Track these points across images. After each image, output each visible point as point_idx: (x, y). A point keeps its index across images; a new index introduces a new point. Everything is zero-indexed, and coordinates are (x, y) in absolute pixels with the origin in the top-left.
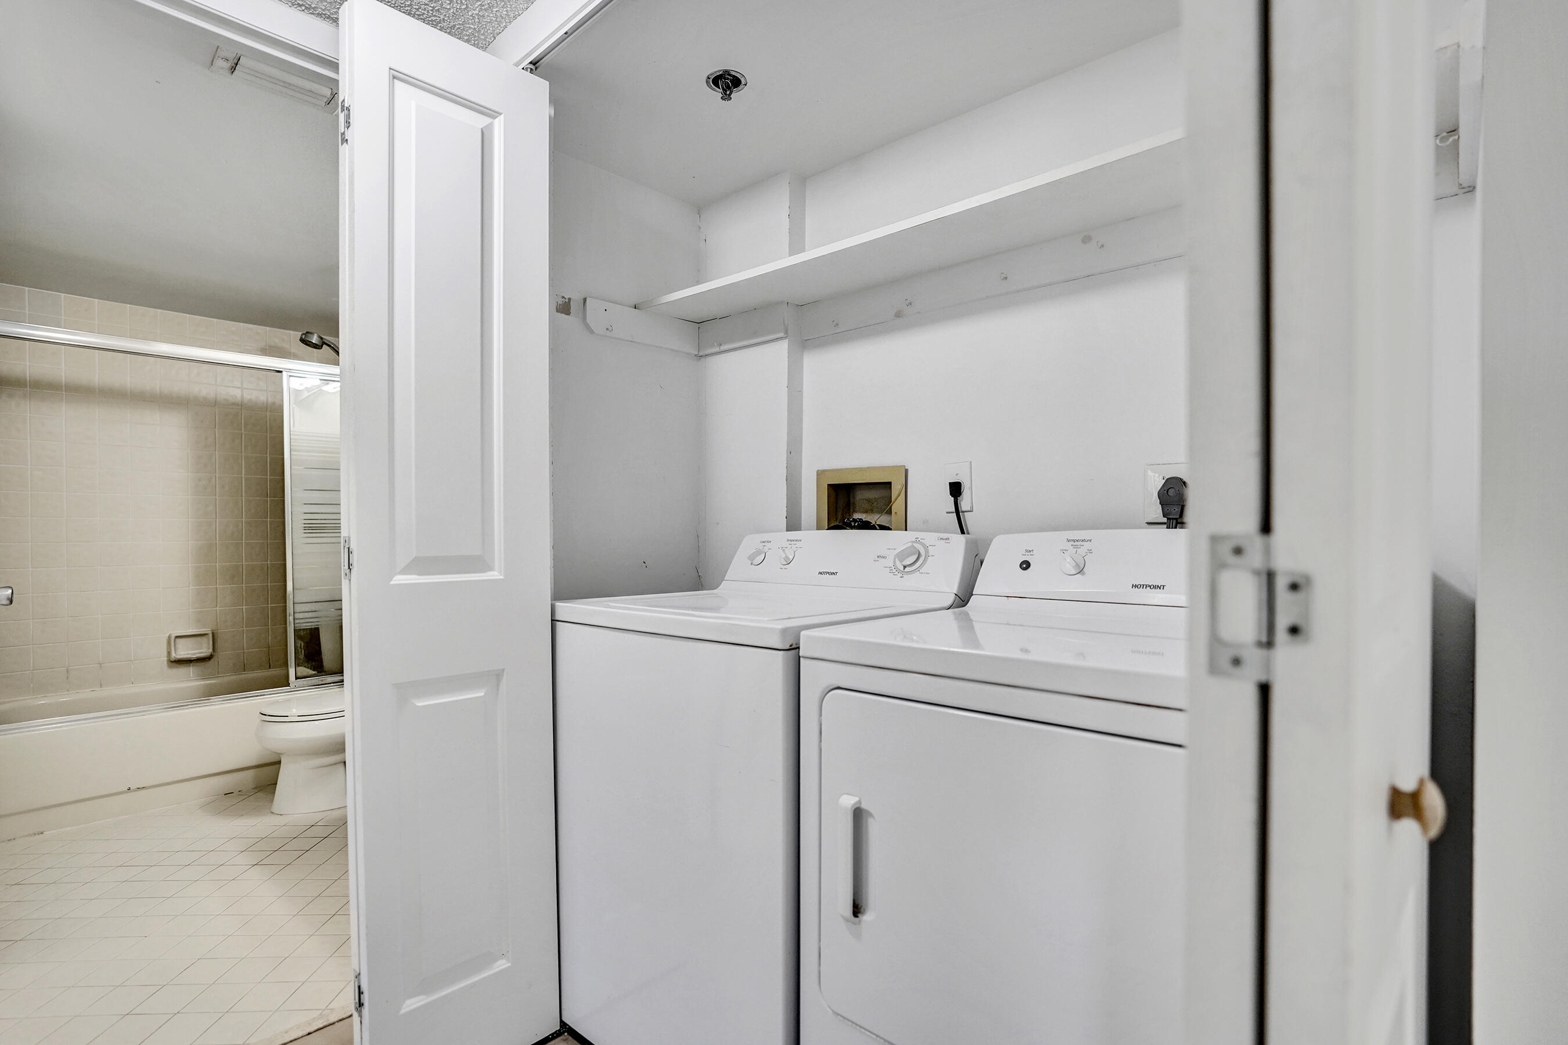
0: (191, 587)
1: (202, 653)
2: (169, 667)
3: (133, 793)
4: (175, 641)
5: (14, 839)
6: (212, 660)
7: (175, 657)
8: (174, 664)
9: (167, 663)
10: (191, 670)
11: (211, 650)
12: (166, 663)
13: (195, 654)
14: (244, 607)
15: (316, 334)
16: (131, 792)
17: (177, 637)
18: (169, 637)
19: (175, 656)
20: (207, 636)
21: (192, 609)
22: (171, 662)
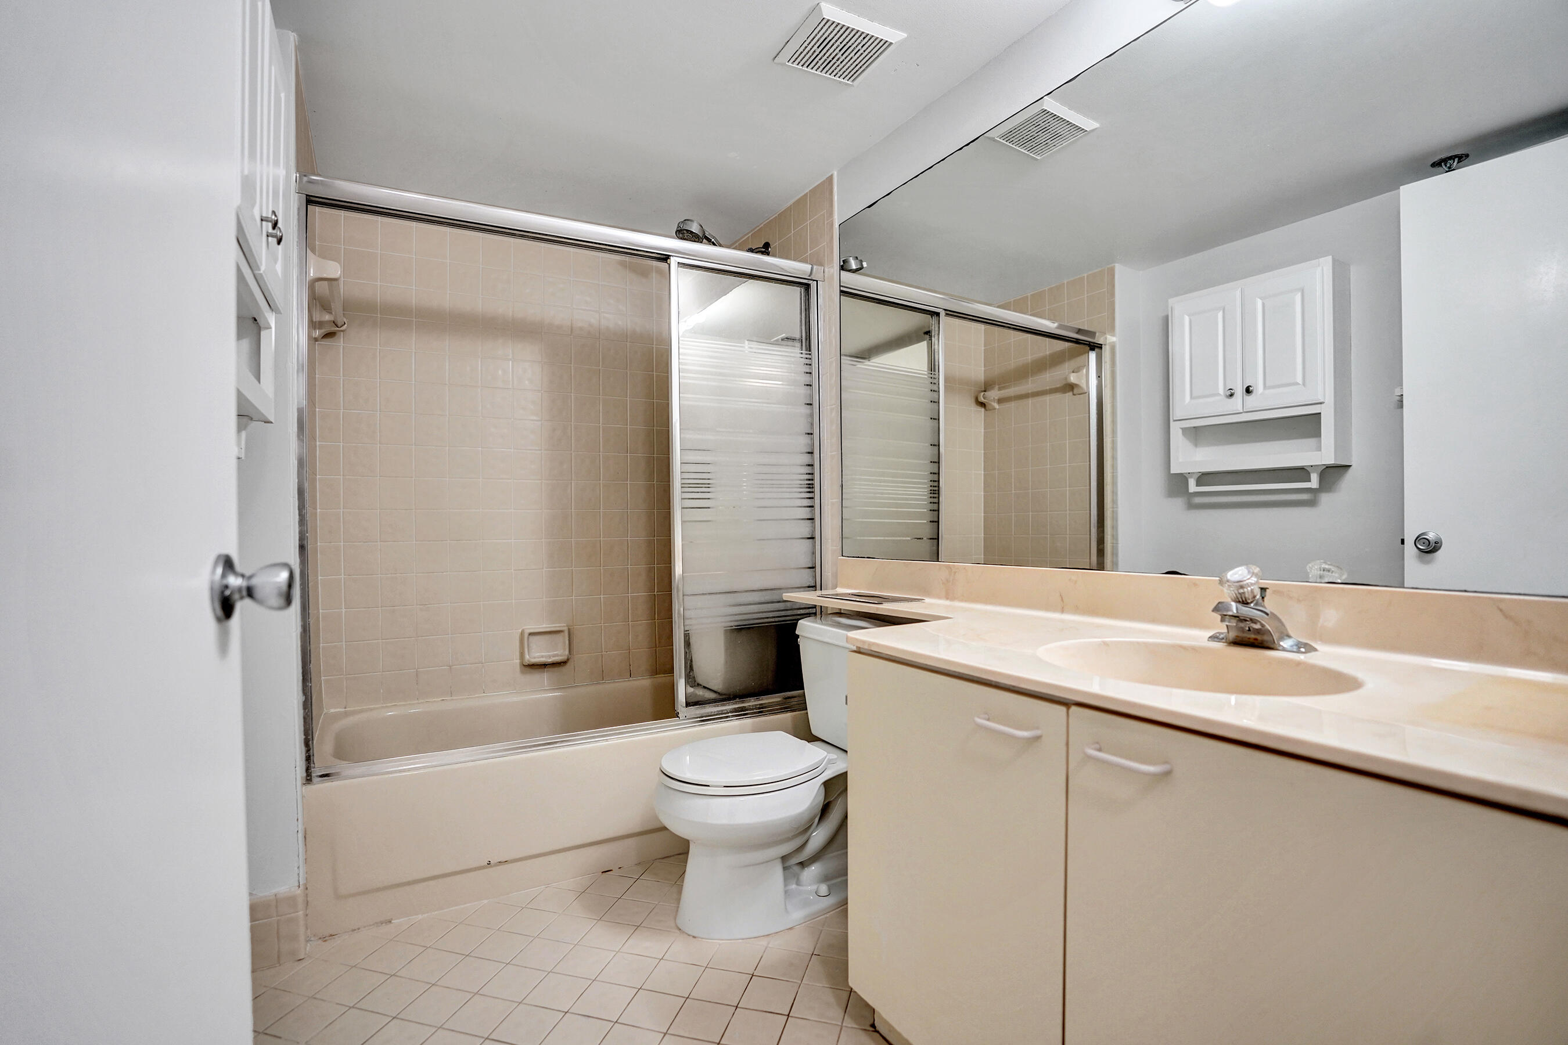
0: (545, 569)
1: (557, 655)
2: (522, 672)
3: (494, 868)
4: (528, 638)
5: (359, 929)
6: (568, 664)
7: (528, 661)
8: (528, 669)
9: (520, 668)
10: (544, 678)
11: (567, 652)
12: (518, 667)
13: (550, 657)
14: (602, 596)
15: (695, 222)
16: (491, 867)
17: (531, 634)
18: (522, 633)
19: (529, 658)
20: (562, 634)
21: (546, 598)
22: (524, 665)
